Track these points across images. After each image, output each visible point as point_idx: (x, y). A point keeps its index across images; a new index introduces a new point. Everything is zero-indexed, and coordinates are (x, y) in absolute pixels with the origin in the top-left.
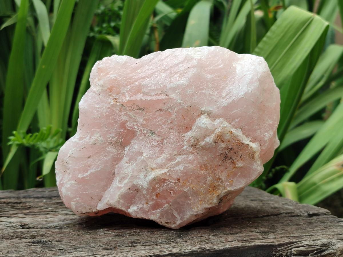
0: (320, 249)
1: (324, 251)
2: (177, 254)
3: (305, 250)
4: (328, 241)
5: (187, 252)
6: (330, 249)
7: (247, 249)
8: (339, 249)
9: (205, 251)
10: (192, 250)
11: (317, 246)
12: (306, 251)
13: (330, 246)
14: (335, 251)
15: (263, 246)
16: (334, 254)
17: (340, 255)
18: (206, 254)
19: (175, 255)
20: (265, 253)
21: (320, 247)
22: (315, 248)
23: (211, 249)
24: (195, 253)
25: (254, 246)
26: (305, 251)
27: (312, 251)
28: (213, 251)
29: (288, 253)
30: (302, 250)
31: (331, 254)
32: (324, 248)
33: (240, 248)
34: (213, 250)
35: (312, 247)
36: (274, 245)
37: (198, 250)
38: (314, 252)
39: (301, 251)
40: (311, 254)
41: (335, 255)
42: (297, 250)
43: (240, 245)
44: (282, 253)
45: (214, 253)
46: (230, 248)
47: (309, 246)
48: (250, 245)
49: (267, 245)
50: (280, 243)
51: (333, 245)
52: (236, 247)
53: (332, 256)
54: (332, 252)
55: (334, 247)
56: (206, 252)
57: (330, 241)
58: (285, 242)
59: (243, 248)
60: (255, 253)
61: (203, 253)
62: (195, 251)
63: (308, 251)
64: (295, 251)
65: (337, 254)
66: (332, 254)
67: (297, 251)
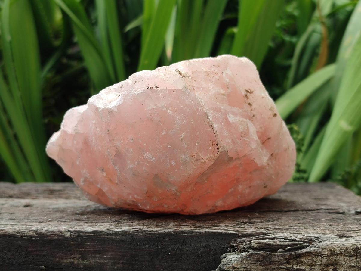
0: (298, 244)
1: (303, 248)
2: (103, 233)
3: (272, 243)
4: (316, 236)
5: (116, 231)
6: (313, 247)
7: (196, 236)
8: (327, 247)
9: (139, 232)
10: (123, 230)
11: (295, 240)
12: (274, 245)
13: (316, 242)
14: (321, 250)
15: (221, 234)
16: (317, 253)
17: (329, 256)
18: (139, 237)
19: (100, 233)
20: (221, 244)
21: (298, 242)
22: (290, 243)
23: (147, 231)
24: (126, 234)
25: (206, 232)
26: (272, 245)
27: (284, 247)
28: (150, 234)
29: (246, 245)
30: (268, 243)
31: (312, 254)
32: (304, 244)
33: (186, 233)
34: (150, 232)
35: (285, 240)
36: (237, 235)
37: (131, 231)
38: (287, 248)
39: (266, 244)
40: (281, 250)
41: (319, 255)
42: (260, 242)
43: (187, 230)
44: (239, 245)
45: (150, 236)
46: (173, 232)
47: (280, 239)
48: (201, 231)
49: (226, 233)
50: (247, 232)
51: (320, 242)
52: (182, 231)
53: (314, 256)
54: (314, 250)
55: (320, 244)
56: (141, 234)
57: (318, 236)
58: (255, 232)
59: (191, 233)
60: (207, 242)
61: (136, 234)
62: (127, 231)
63: (278, 245)
64: (256, 243)
65: (322, 254)
66: (315, 254)
67: (260, 244)
